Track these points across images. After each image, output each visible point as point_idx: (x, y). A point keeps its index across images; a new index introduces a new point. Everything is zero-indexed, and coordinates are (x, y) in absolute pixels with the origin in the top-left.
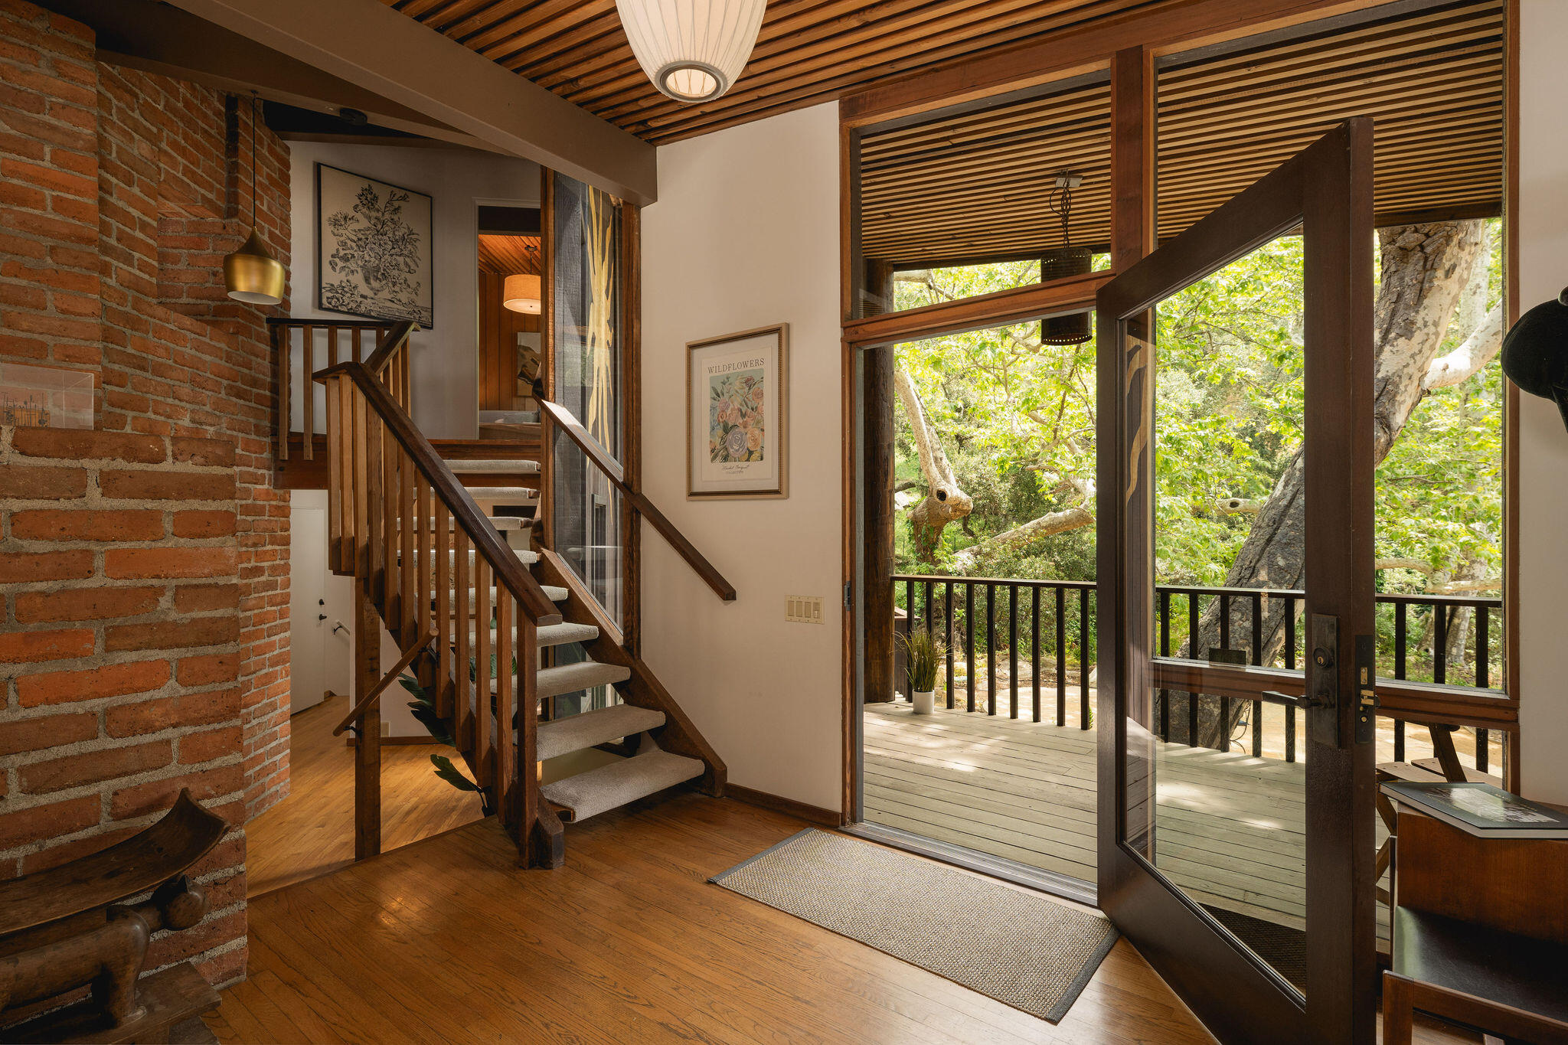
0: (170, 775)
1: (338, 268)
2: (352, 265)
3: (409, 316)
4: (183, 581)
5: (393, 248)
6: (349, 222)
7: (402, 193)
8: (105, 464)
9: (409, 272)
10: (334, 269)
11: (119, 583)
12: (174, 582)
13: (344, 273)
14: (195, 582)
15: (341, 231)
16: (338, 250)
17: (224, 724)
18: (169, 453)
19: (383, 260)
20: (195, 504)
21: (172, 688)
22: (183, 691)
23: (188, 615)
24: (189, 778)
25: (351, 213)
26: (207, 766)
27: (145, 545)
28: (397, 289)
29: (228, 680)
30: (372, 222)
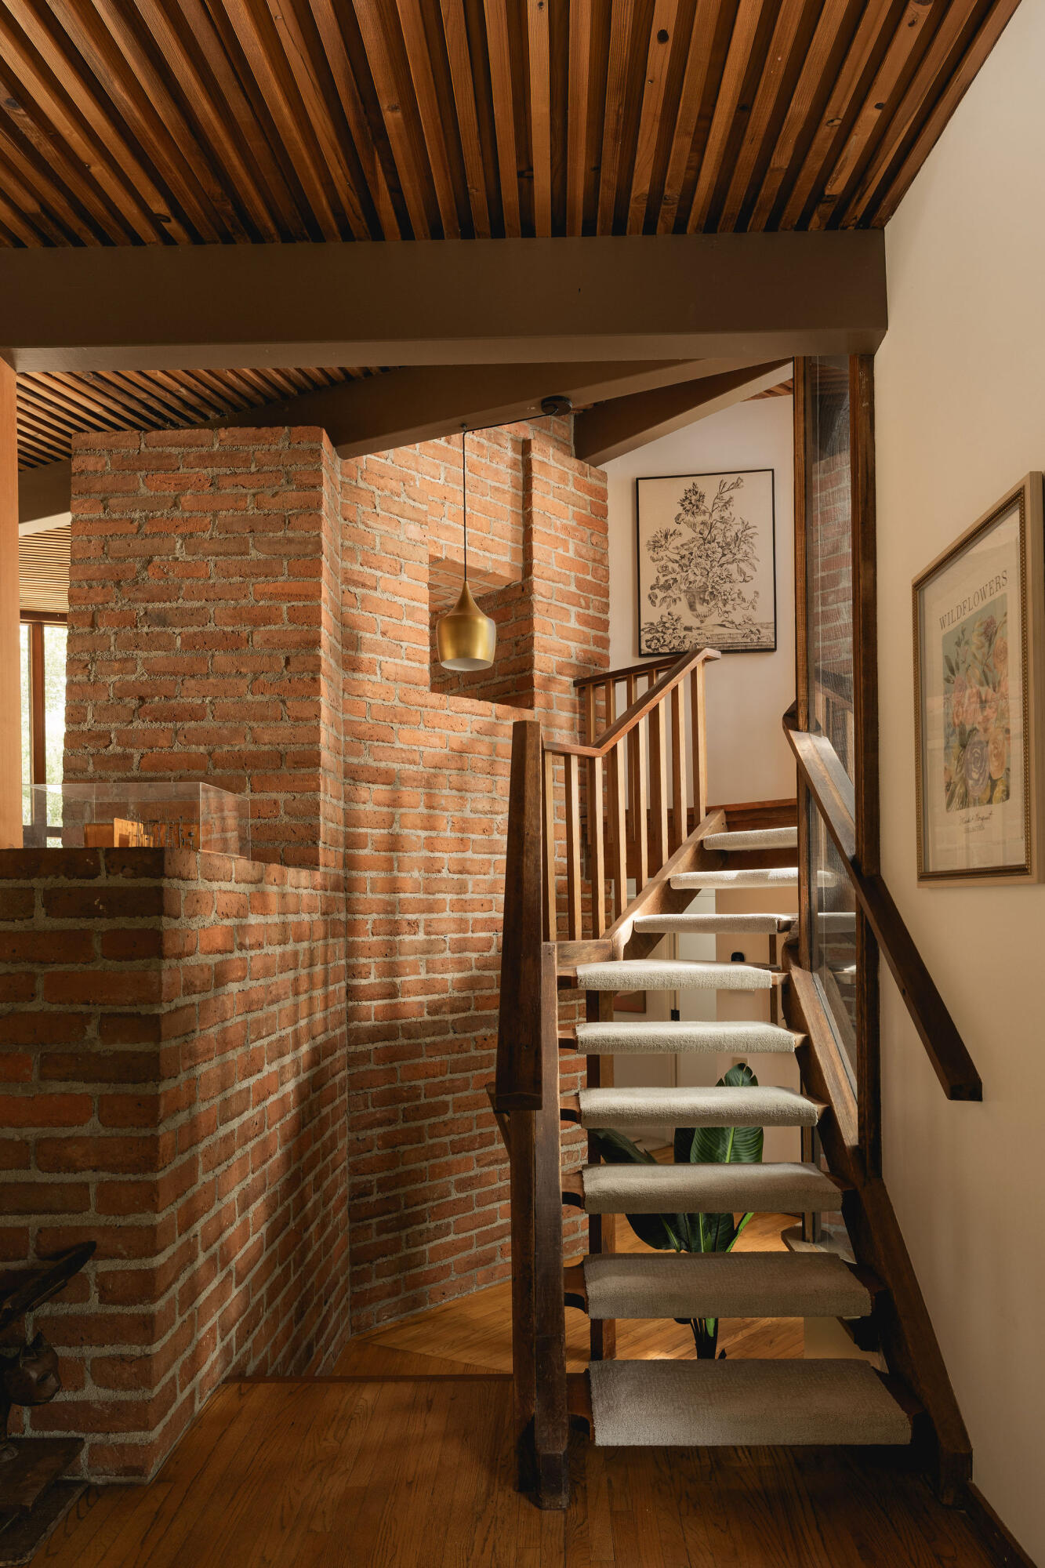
0: (87, 1223)
1: (657, 602)
2: (674, 593)
3: (745, 640)
4: (108, 1009)
5: (724, 555)
6: (670, 540)
7: (734, 478)
8: (50, 882)
9: (745, 581)
10: (653, 603)
11: (54, 1008)
12: (100, 1009)
13: (665, 605)
14: (119, 1010)
15: (662, 554)
16: (658, 578)
17: (140, 1177)
18: (103, 866)
19: (710, 575)
20: (123, 922)
21: (92, 1127)
22: (103, 1132)
23: (112, 1047)
24: (104, 1230)
25: (673, 526)
26: (121, 1221)
27: (77, 967)
28: (729, 607)
29: (146, 1126)
30: (698, 530)
